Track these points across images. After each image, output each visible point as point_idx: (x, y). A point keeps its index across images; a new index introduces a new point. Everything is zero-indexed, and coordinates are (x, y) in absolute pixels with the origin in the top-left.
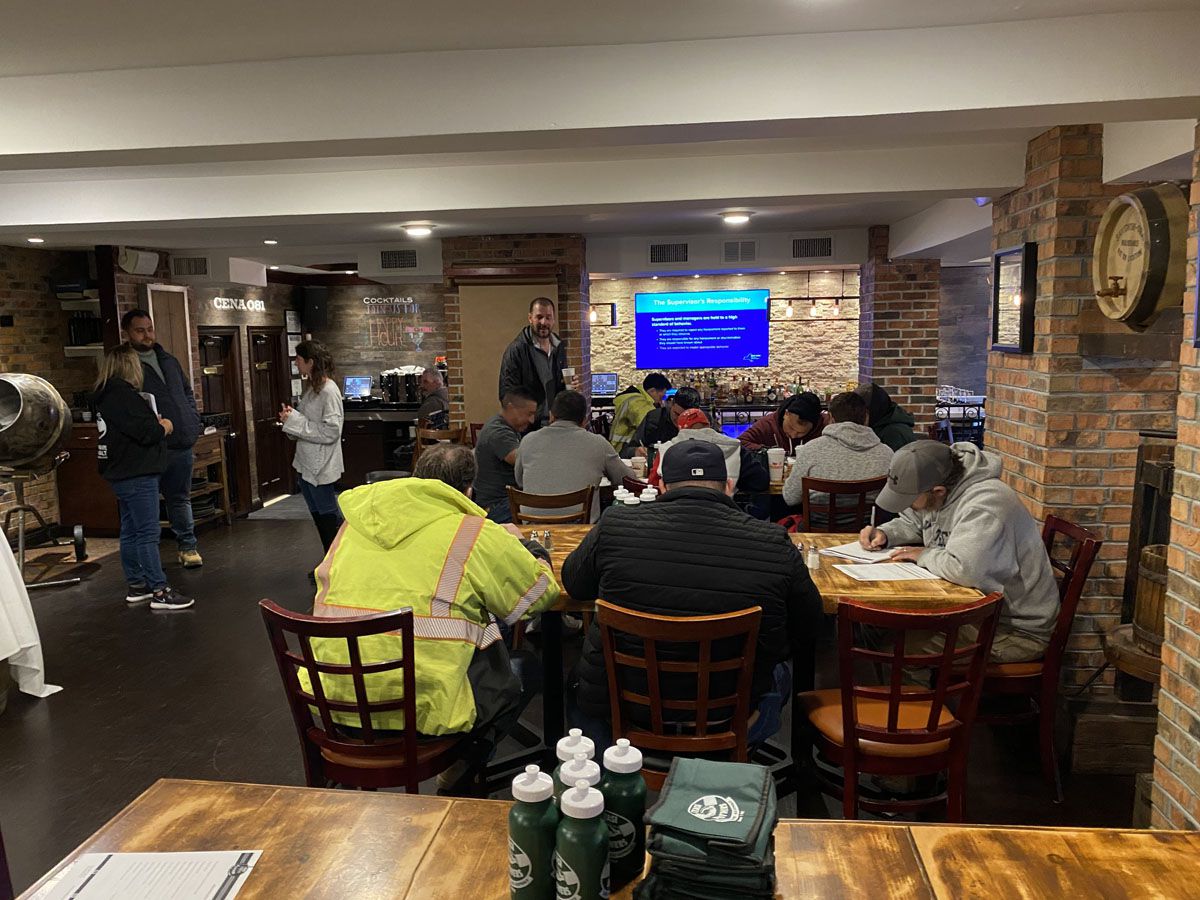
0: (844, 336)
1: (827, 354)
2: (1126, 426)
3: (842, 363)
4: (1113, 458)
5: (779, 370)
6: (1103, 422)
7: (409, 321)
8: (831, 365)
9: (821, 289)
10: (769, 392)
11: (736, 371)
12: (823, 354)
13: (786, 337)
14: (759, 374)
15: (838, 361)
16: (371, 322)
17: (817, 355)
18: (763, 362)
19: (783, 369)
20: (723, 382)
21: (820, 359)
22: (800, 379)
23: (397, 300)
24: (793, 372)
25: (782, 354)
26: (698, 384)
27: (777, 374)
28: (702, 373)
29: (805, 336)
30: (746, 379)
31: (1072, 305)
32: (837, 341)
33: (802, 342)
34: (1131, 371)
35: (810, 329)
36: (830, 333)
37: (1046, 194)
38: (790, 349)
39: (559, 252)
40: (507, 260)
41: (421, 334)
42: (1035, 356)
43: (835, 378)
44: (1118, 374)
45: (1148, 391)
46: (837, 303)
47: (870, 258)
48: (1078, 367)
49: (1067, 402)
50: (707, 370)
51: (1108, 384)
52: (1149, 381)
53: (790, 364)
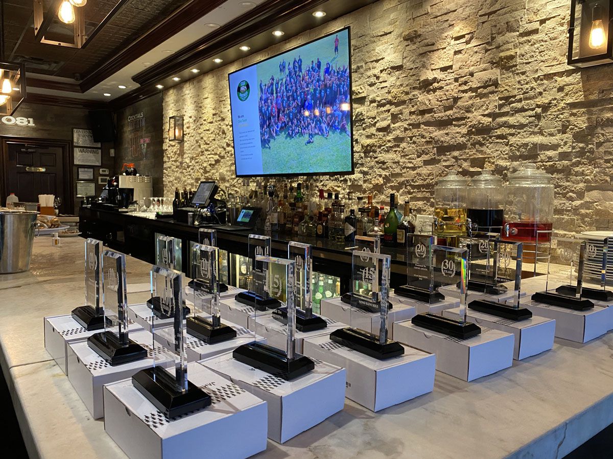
53: (397, 170)
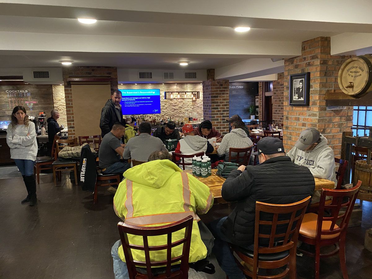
0: (182, 104)
1: (177, 109)
2: (336, 127)
3: (182, 112)
4: (333, 136)
5: (164, 115)
6: (331, 126)
7: (26, 99)
8: (179, 113)
9: (175, 89)
10: (162, 122)
11: (150, 115)
12: (176, 110)
13: (165, 104)
14: (157, 116)
15: (181, 112)
16: (9, 100)
17: (175, 110)
18: (159, 112)
19: (165, 114)
20: (147, 119)
21: (176, 111)
22: (170, 117)
23: (21, 91)
24: (168, 115)
25: (164, 109)
26: (139, 120)
27: (163, 116)
28: (139, 116)
29: (171, 104)
30: (154, 118)
31: (324, 91)
32: (180, 105)
33: (170, 106)
34: (337, 110)
35: (172, 102)
36: (178, 103)
37: (313, 58)
38: (166, 108)
39: (109, 73)
40: (89, 75)
41: (32, 104)
42: (310, 106)
43: (180, 117)
44: (334, 111)
45: (340, 116)
46: (179, 94)
47: (208, 79)
48: (325, 110)
49: (322, 120)
50: (141, 115)
51: (332, 114)
52: (341, 113)
53: (167, 113)
